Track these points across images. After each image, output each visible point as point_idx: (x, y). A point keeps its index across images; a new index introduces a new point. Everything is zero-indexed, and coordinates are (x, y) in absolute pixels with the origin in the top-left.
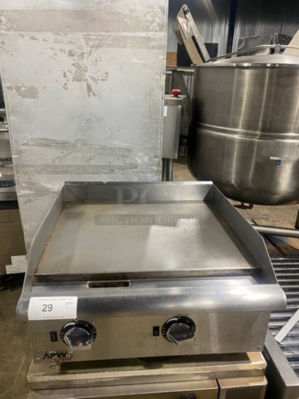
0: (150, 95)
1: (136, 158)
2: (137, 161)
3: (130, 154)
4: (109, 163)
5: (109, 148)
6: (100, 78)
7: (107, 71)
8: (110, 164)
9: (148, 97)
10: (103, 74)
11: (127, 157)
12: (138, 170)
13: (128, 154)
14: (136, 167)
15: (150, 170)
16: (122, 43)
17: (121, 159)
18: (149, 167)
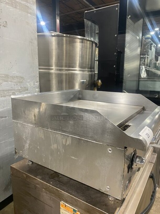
0: (31, 43)
1: (27, 83)
2: (27, 86)
3: (24, 81)
4: (11, 87)
5: (10, 77)
6: (2, 25)
7: (6, 21)
8: (12, 89)
9: (31, 44)
10: (4, 22)
11: (22, 83)
12: (28, 91)
13: (22, 81)
14: (27, 90)
15: (35, 91)
16: (14, 4)
17: (19, 84)
18: (34, 89)
